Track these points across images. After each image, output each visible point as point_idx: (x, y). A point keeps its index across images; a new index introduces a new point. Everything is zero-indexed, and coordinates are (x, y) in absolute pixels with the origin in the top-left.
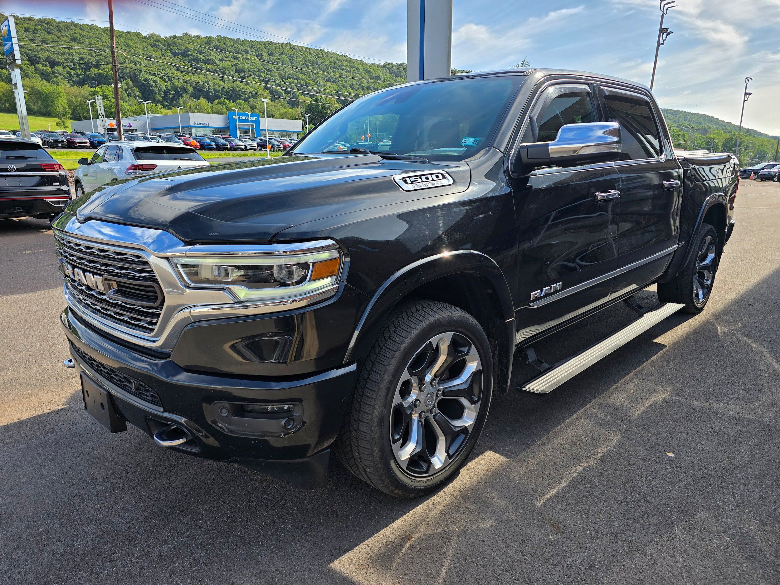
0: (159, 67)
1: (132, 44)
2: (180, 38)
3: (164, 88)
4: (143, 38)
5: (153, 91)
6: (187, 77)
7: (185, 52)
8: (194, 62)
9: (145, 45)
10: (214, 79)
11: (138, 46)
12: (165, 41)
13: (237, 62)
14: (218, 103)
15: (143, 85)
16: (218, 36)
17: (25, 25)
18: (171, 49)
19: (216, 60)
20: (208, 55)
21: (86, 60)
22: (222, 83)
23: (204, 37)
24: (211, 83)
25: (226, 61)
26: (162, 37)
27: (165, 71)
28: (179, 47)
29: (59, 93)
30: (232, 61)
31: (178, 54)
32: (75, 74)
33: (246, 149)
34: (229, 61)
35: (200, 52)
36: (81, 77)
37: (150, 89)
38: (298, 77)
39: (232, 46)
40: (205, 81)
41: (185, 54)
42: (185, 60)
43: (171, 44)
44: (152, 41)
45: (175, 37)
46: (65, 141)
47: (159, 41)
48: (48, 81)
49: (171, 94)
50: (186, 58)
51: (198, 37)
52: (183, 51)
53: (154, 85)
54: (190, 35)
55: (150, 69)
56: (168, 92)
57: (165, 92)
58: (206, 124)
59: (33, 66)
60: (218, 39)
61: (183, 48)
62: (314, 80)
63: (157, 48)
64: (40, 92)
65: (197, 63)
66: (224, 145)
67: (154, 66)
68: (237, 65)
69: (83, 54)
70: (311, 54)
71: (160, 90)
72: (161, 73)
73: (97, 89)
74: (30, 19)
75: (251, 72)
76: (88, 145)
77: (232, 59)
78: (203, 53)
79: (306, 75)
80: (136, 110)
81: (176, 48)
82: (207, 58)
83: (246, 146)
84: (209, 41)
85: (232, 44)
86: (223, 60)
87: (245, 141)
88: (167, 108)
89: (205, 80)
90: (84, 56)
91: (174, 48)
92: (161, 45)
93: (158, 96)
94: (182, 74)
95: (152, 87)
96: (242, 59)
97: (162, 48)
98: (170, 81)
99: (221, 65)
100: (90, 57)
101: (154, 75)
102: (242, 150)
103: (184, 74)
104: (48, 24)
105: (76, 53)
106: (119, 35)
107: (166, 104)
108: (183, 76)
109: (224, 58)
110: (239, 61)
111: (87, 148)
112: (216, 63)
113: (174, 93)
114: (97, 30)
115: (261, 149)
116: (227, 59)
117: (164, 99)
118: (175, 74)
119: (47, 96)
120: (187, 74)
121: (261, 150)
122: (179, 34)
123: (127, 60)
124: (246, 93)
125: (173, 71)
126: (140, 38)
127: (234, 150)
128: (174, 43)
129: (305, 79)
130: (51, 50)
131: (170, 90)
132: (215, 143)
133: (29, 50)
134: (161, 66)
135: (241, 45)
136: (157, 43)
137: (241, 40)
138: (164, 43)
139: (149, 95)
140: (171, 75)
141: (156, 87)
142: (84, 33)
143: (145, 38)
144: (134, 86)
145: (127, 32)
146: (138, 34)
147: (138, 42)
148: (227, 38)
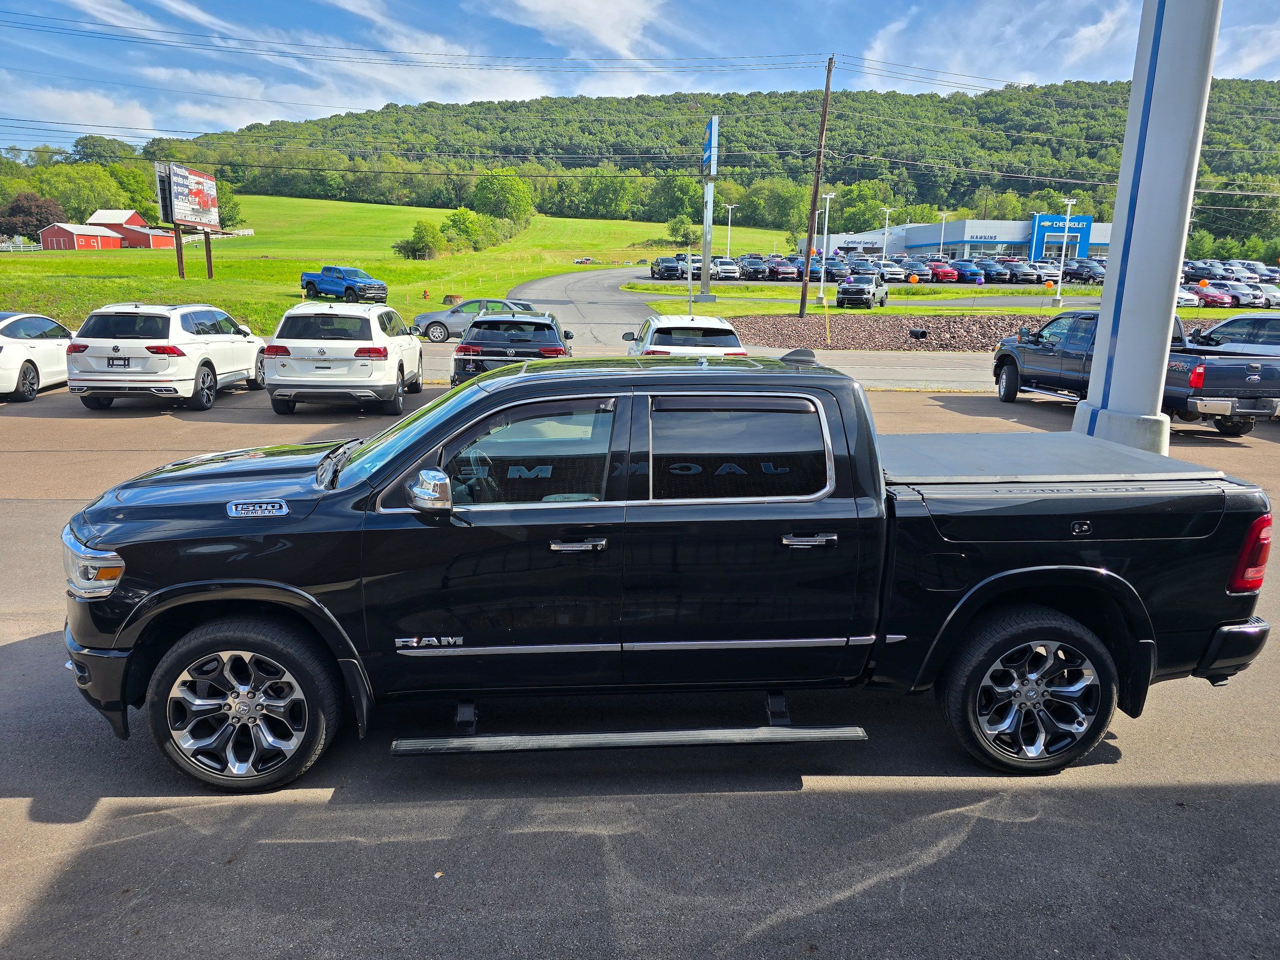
0: (953, 144)
1: (921, 113)
2: (998, 94)
3: (953, 177)
4: (939, 102)
5: (936, 182)
6: (995, 158)
7: (1002, 115)
8: (1013, 131)
9: (940, 111)
10: (1042, 156)
11: (929, 115)
12: (973, 102)
13: (1093, 122)
14: (1037, 197)
15: (923, 175)
16: (1066, 82)
17: (784, 104)
18: (980, 113)
19: (1053, 124)
20: (1041, 116)
21: (850, 144)
22: (1055, 161)
23: (1041, 87)
24: (1035, 164)
25: (1071, 123)
26: (970, 96)
27: (962, 149)
28: (995, 109)
29: (802, 196)
30: (1083, 123)
31: (989, 121)
32: (831, 167)
33: (1039, 280)
34: (1077, 123)
35: (1028, 113)
36: (838, 169)
37: (931, 181)
38: (1212, 140)
39: (1089, 95)
40: (1024, 160)
41: (1000, 119)
42: (999, 129)
43: (981, 105)
44: (953, 105)
45: (991, 93)
46: (767, 270)
47: (964, 103)
48: (795, 179)
49: (963, 185)
50: (1002, 126)
51: (1030, 88)
52: (998, 115)
53: (940, 173)
54: (1016, 88)
55: (939, 149)
56: (959, 183)
57: (955, 183)
58: (991, 238)
59: (781, 160)
60: (1066, 87)
61: (1001, 109)
62: (1247, 142)
63: (958, 115)
64: (779, 196)
65: (1019, 132)
66: (999, 274)
67: (946, 143)
68: (1091, 129)
69: (847, 137)
70: (1252, 92)
71: (948, 181)
72: (955, 154)
73: (852, 188)
74: (791, 94)
75: (1116, 137)
76: (794, 276)
77: (1083, 119)
78: (1033, 114)
79: (1231, 133)
80: (899, 215)
81: (989, 111)
82: (1038, 121)
83: (1039, 277)
84: (1049, 91)
85: (1090, 91)
86: (1066, 121)
87: (1041, 268)
88: (952, 208)
89: (1026, 158)
90: (849, 139)
91: (985, 111)
92: (965, 108)
93: (943, 190)
94: (989, 152)
95: (935, 176)
96: (1103, 117)
97: (966, 114)
98: (966, 164)
99: (1059, 130)
100: (856, 140)
101: (943, 158)
102: (1031, 282)
103: (992, 151)
104: (812, 98)
105: (839, 135)
106: (904, 102)
107: (952, 201)
108: (990, 155)
109: (1068, 118)
110: (1096, 120)
111: (793, 280)
112: (1051, 129)
113: (968, 183)
114: (875, 98)
115: (1071, 279)
116: (1074, 119)
117: (951, 194)
118: (978, 154)
119: (787, 201)
120: (997, 152)
121: (1070, 281)
122: (999, 87)
123: (907, 140)
124: (1096, 176)
125: (974, 149)
126: (935, 102)
127: (1016, 283)
128: (987, 103)
129: (1228, 141)
130: (808, 135)
131: (963, 180)
132: (985, 270)
133: (783, 138)
134: (957, 142)
135: (1108, 91)
136: (960, 107)
137: (1109, 83)
138: (971, 105)
139: (929, 190)
140: (970, 155)
141: (942, 176)
142: (856, 105)
143: (943, 100)
144: (909, 178)
145: (917, 96)
146: (932, 96)
147: (931, 108)
148: (1081, 84)
